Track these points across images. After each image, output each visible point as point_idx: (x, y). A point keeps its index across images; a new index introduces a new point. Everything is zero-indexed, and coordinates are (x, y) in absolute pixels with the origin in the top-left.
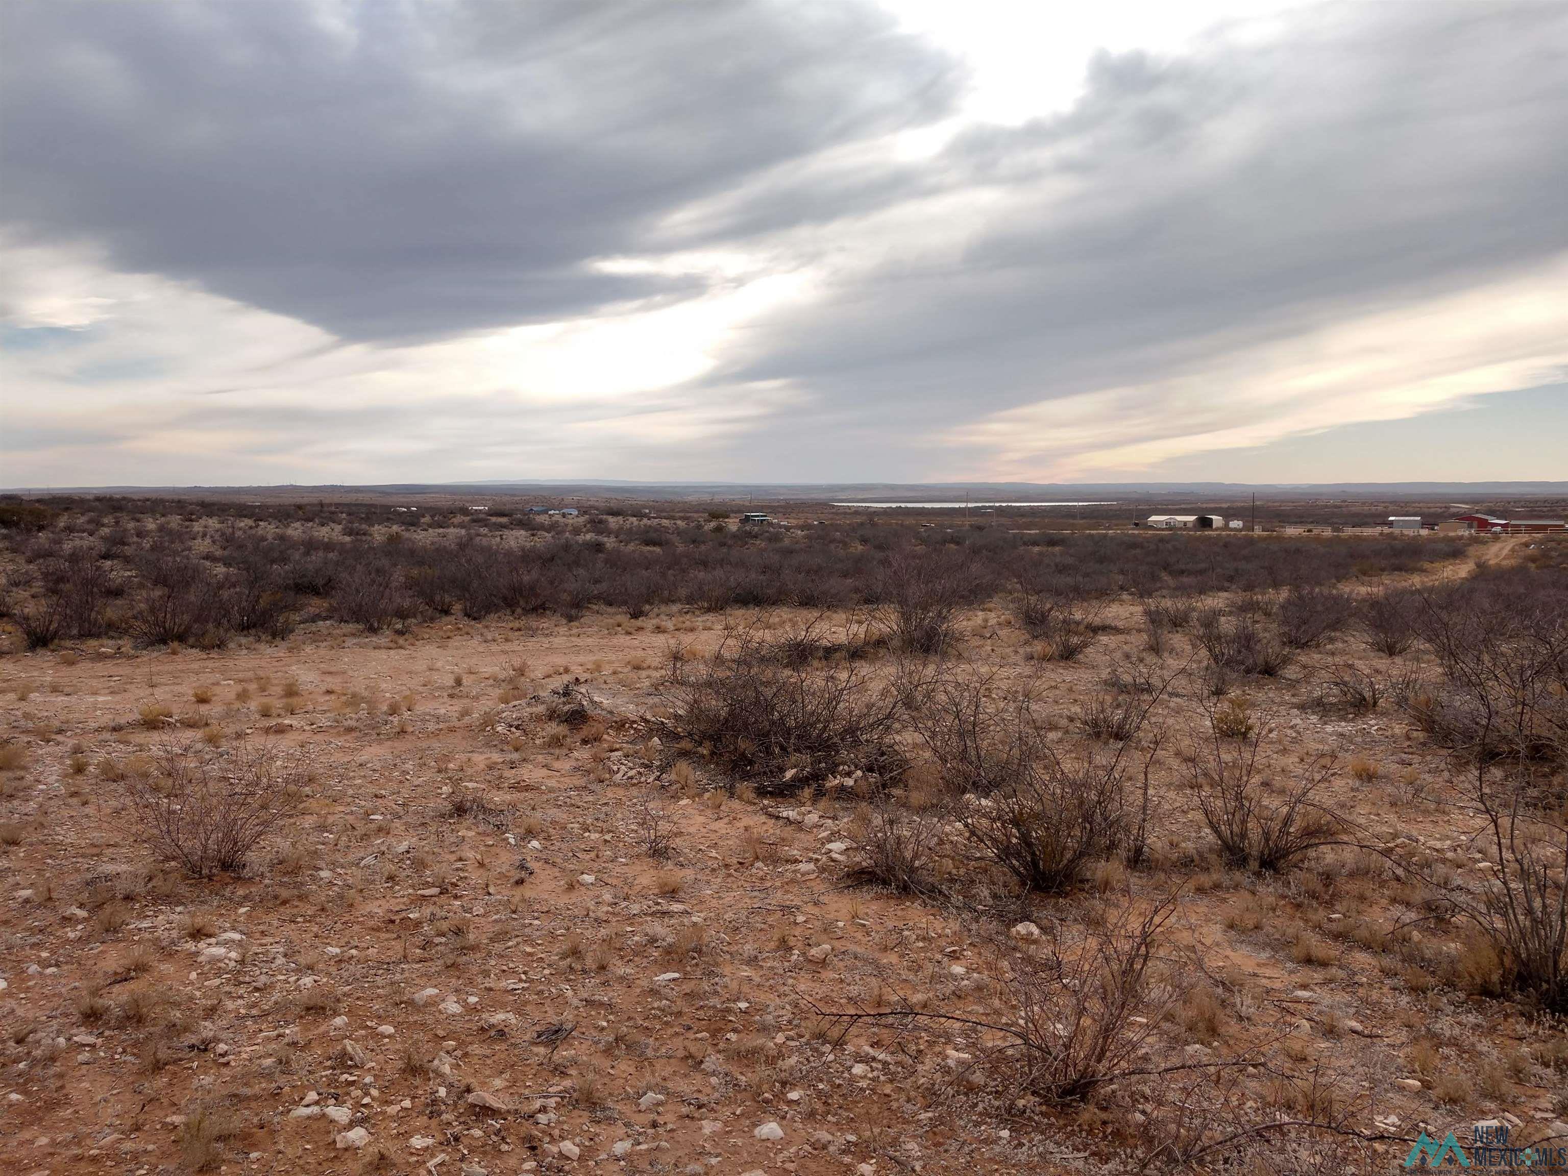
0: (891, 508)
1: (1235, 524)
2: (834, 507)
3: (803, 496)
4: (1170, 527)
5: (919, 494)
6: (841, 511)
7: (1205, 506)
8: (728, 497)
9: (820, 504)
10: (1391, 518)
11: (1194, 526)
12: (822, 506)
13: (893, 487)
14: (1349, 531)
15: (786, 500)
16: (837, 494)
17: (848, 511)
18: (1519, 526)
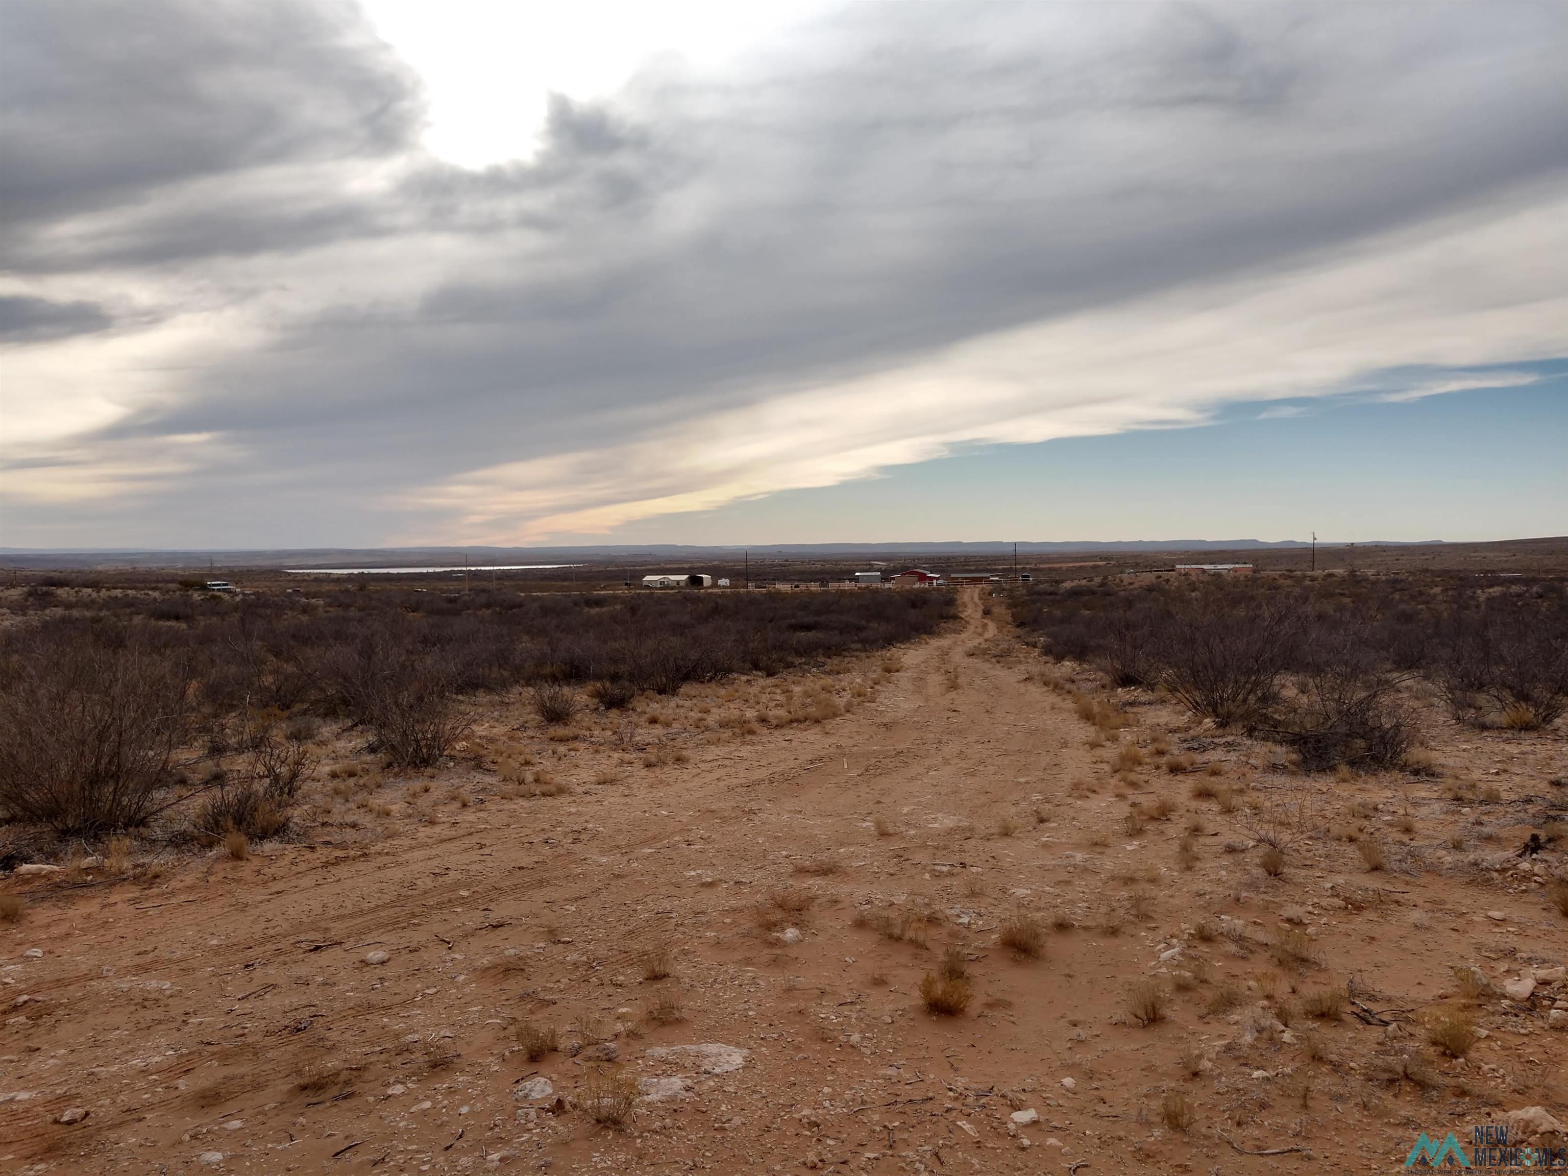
0: (352, 574)
1: (724, 582)
2: (289, 574)
3: (243, 563)
4: (664, 586)
5: (378, 559)
6: (299, 578)
7: (668, 566)
8: (154, 566)
9: (271, 571)
10: (857, 574)
11: (687, 585)
12: (275, 573)
13: (349, 553)
14: (833, 586)
15: (228, 567)
16: (284, 560)
17: (306, 578)
18: (957, 578)
